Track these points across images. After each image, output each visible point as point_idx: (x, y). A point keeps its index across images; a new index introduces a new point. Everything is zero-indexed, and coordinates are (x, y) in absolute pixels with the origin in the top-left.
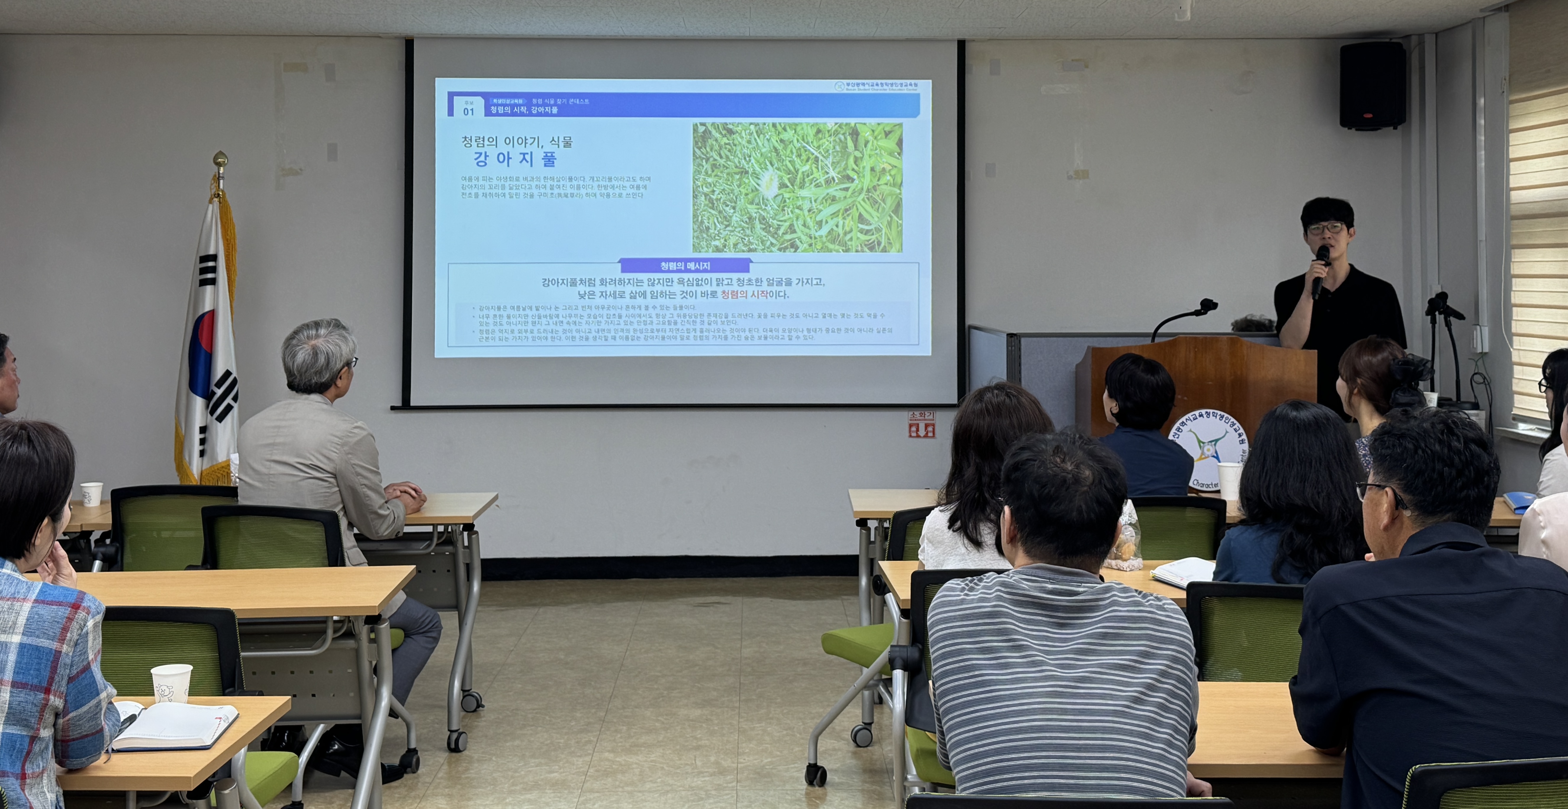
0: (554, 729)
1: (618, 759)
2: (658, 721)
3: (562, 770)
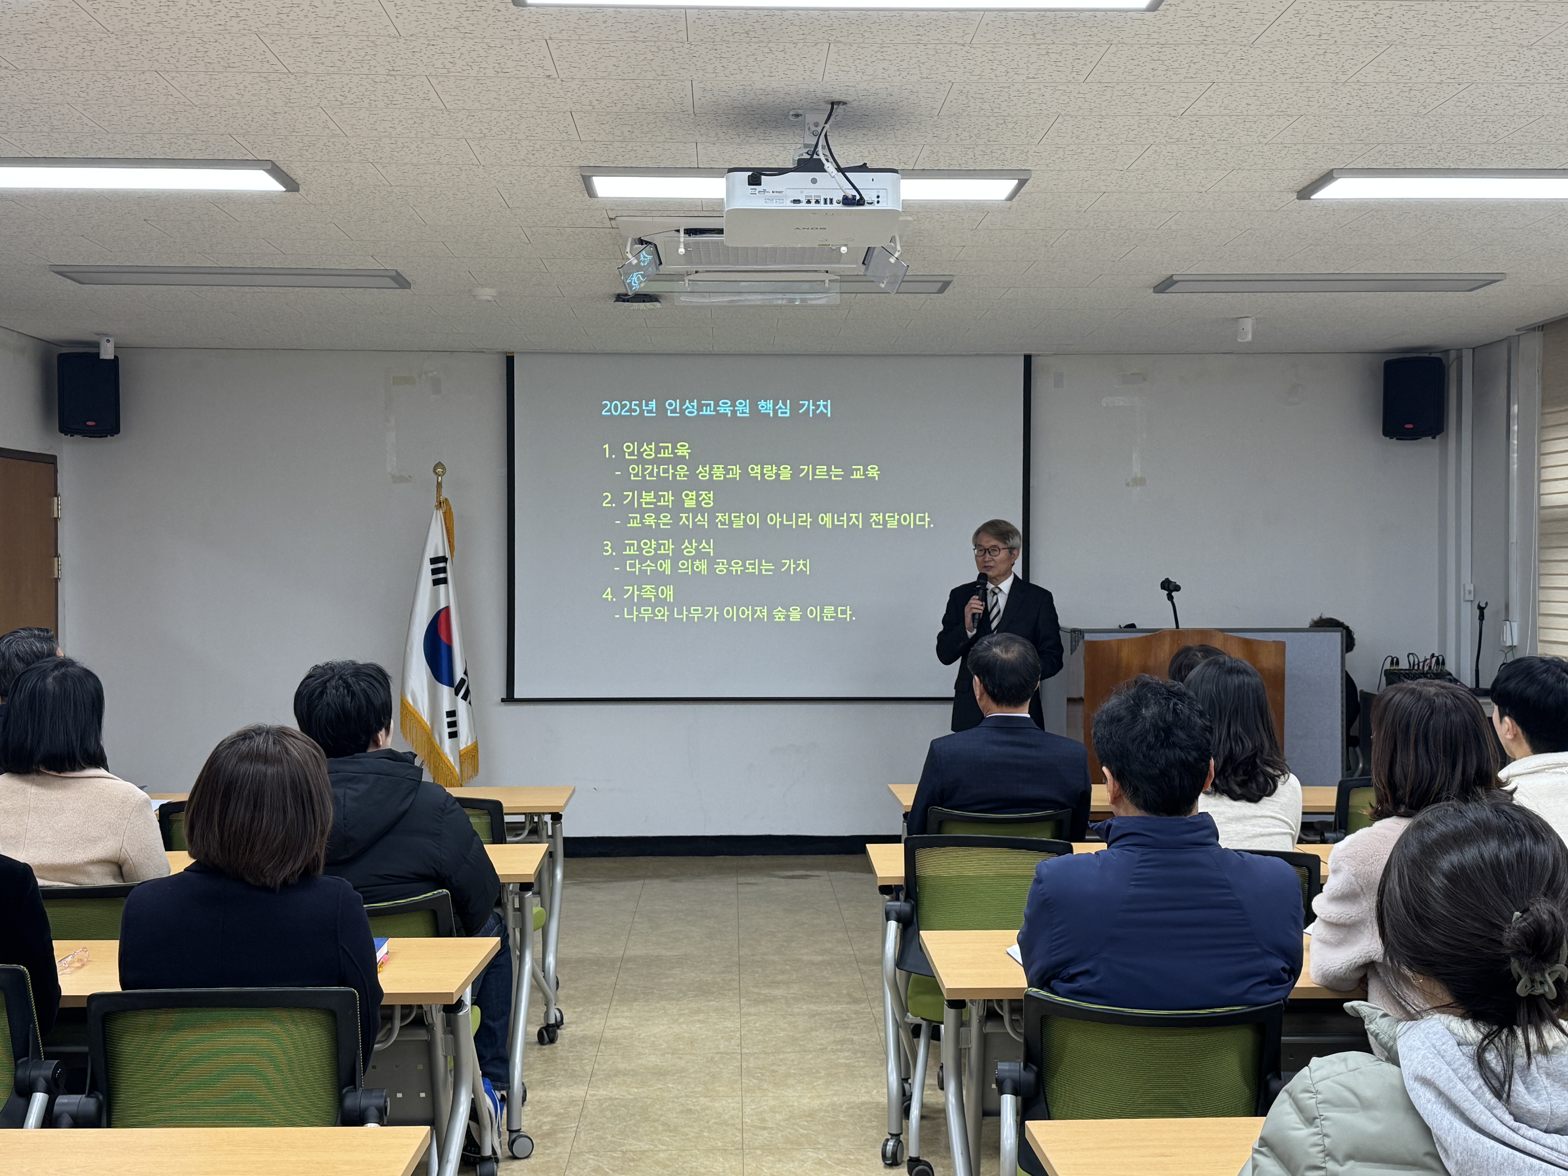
0: (699, 970)
1: (763, 992)
2: (787, 965)
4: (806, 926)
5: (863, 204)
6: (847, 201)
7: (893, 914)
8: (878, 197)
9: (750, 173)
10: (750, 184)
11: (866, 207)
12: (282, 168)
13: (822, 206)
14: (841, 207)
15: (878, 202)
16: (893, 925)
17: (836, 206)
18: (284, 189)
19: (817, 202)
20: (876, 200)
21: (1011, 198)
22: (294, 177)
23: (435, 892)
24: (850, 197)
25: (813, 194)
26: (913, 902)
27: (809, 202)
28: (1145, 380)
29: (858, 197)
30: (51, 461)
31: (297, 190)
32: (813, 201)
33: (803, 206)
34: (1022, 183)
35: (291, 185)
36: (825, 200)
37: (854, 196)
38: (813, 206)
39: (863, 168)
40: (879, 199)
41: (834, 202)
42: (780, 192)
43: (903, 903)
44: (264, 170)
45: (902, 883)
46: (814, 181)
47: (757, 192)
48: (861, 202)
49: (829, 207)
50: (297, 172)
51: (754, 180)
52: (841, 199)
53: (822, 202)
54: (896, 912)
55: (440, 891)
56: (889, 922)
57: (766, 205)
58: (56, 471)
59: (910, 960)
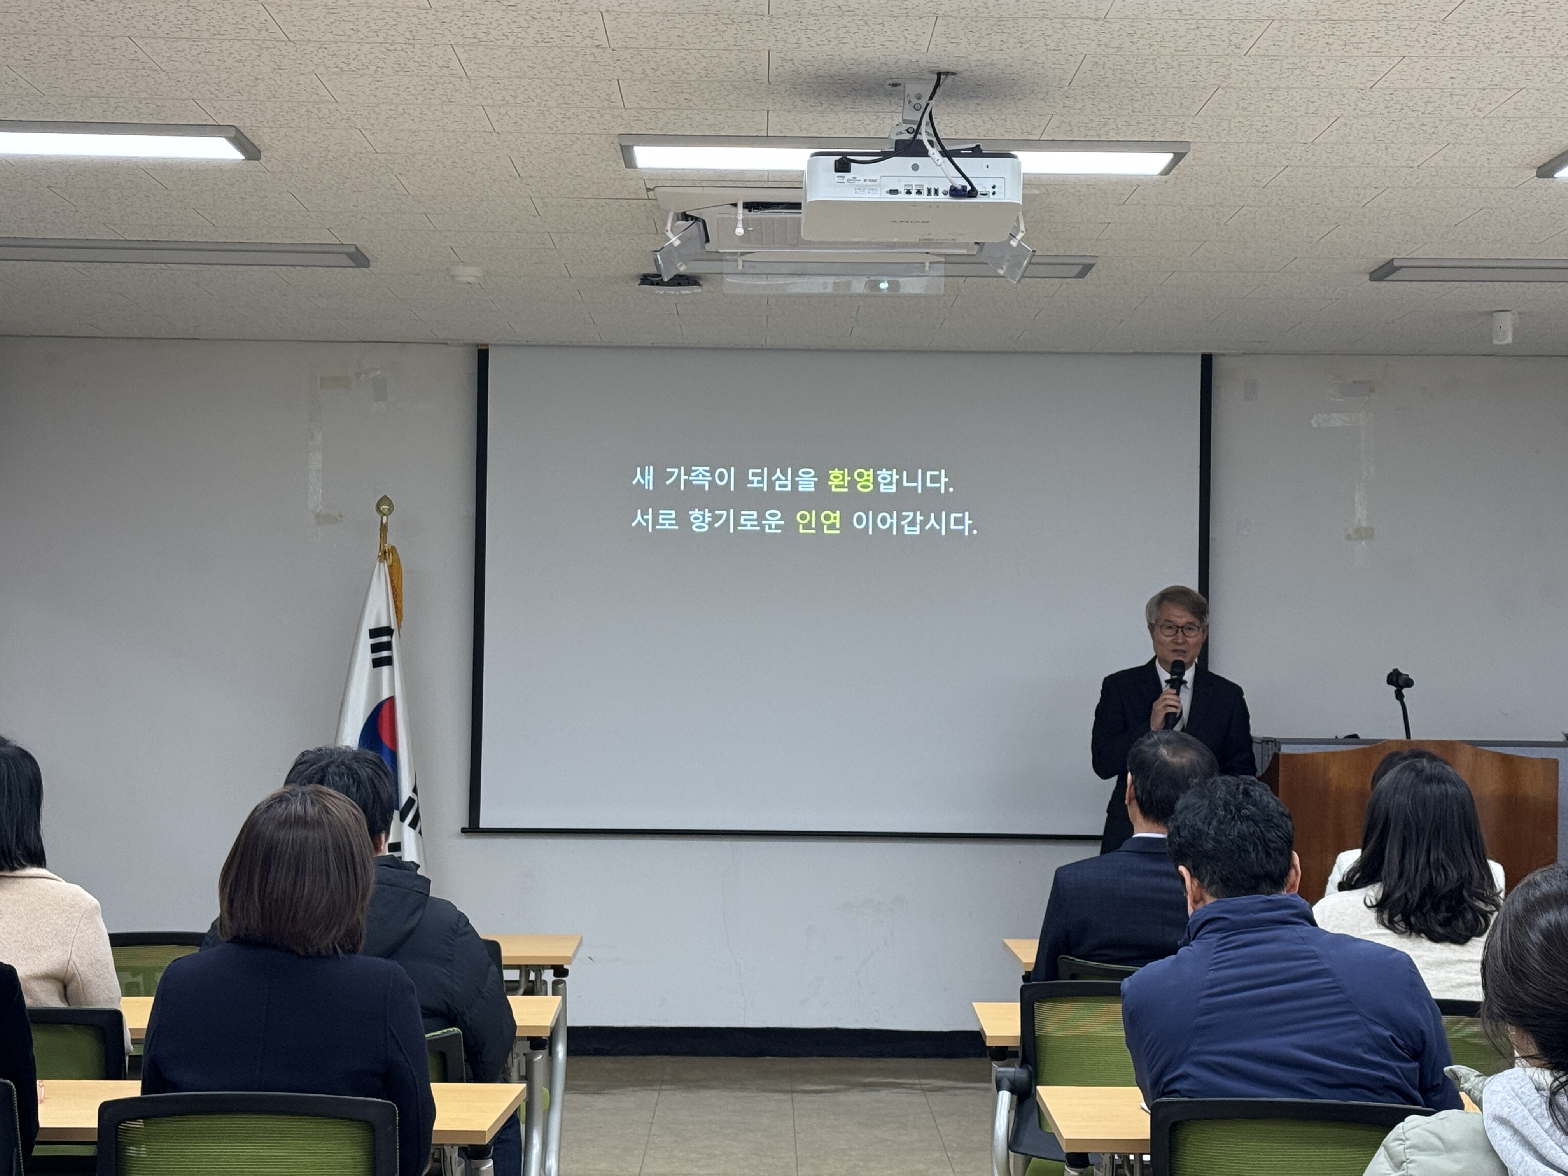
4: (889, 1143)
5: (975, 196)
6: (955, 192)
7: (1006, 1083)
8: (994, 187)
9: (837, 158)
10: (837, 170)
11: (979, 199)
12: (246, 135)
13: (924, 198)
14: (948, 199)
15: (994, 193)
16: (1005, 1097)
17: (942, 198)
18: (243, 158)
19: (919, 192)
20: (992, 190)
21: (1167, 171)
22: (256, 143)
23: (445, 1031)
24: (959, 188)
25: (914, 183)
26: (1031, 1068)
27: (909, 192)
28: (1372, 390)
29: (969, 188)
31: (258, 158)
32: (914, 192)
33: (902, 197)
34: (1178, 158)
35: (250, 150)
36: (929, 190)
37: (964, 187)
38: (914, 198)
39: (976, 152)
40: (995, 190)
41: (940, 192)
42: (873, 181)
43: (1018, 1069)
44: (226, 138)
45: (1017, 1043)
46: (915, 167)
47: (845, 180)
48: (973, 193)
49: (933, 198)
50: (262, 138)
51: (843, 166)
52: (948, 189)
53: (925, 192)
54: (1009, 1080)
55: (451, 1029)
56: (1001, 1093)
57: (857, 195)
59: (1027, 1140)
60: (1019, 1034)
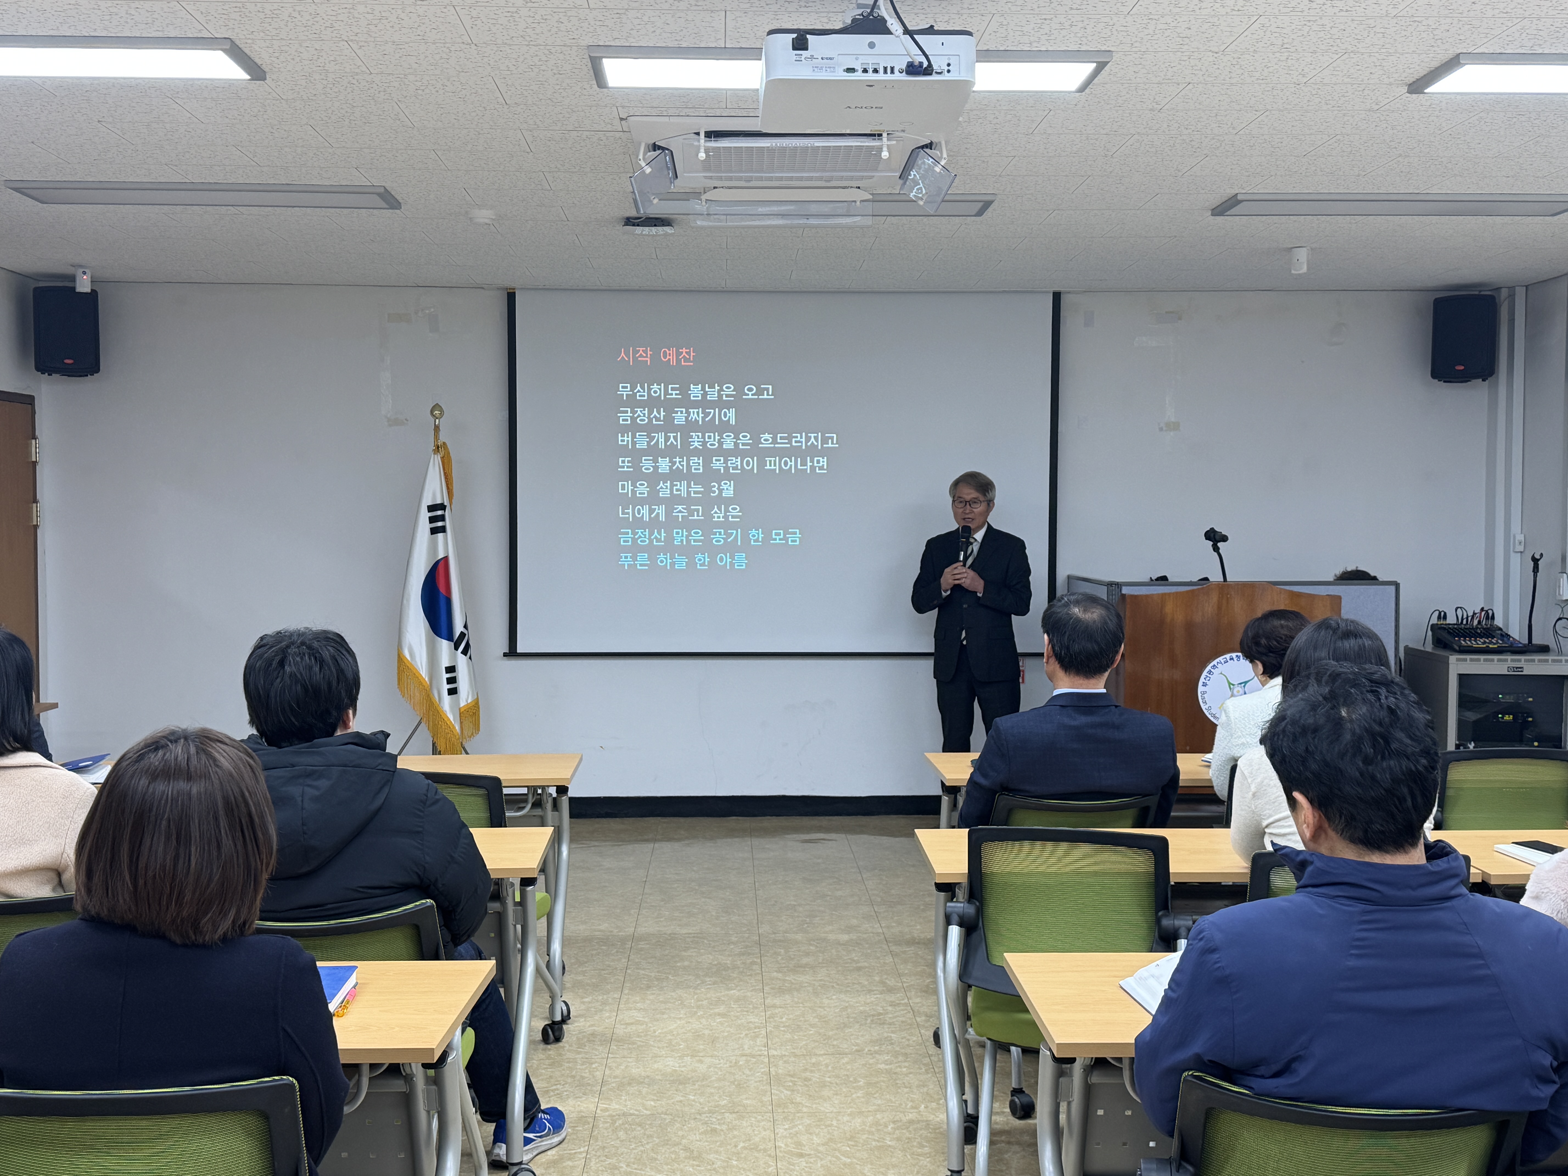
0: (716, 951)
2: (812, 945)
3: (739, 988)
4: (828, 898)
5: (931, 74)
6: (913, 69)
7: (955, 918)
8: (949, 65)
9: (795, 36)
10: (794, 48)
11: (934, 77)
12: (244, 50)
13: (881, 76)
14: (904, 77)
15: (949, 71)
16: (955, 932)
17: (897, 76)
18: (249, 77)
19: (876, 71)
20: (947, 68)
21: (1082, 89)
22: (259, 62)
23: (417, 903)
24: (916, 63)
25: (870, 64)
26: (978, 904)
27: (865, 71)
28: (1179, 320)
29: (925, 64)
30: (29, 401)
31: (264, 79)
32: (871, 70)
33: (859, 76)
34: (1101, 67)
35: (257, 72)
36: (885, 69)
37: (921, 63)
38: (871, 76)
39: (930, 31)
40: (950, 68)
41: (896, 70)
42: (830, 59)
43: (966, 905)
44: (222, 50)
45: (964, 880)
46: (872, 45)
47: (803, 59)
48: (928, 71)
49: (889, 76)
50: (261, 55)
51: (800, 44)
52: (904, 67)
53: (881, 70)
54: (959, 916)
55: (424, 901)
56: (950, 927)
57: (814, 74)
58: (34, 413)
59: (976, 972)
60: (967, 872)
